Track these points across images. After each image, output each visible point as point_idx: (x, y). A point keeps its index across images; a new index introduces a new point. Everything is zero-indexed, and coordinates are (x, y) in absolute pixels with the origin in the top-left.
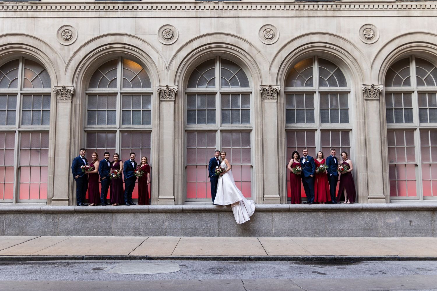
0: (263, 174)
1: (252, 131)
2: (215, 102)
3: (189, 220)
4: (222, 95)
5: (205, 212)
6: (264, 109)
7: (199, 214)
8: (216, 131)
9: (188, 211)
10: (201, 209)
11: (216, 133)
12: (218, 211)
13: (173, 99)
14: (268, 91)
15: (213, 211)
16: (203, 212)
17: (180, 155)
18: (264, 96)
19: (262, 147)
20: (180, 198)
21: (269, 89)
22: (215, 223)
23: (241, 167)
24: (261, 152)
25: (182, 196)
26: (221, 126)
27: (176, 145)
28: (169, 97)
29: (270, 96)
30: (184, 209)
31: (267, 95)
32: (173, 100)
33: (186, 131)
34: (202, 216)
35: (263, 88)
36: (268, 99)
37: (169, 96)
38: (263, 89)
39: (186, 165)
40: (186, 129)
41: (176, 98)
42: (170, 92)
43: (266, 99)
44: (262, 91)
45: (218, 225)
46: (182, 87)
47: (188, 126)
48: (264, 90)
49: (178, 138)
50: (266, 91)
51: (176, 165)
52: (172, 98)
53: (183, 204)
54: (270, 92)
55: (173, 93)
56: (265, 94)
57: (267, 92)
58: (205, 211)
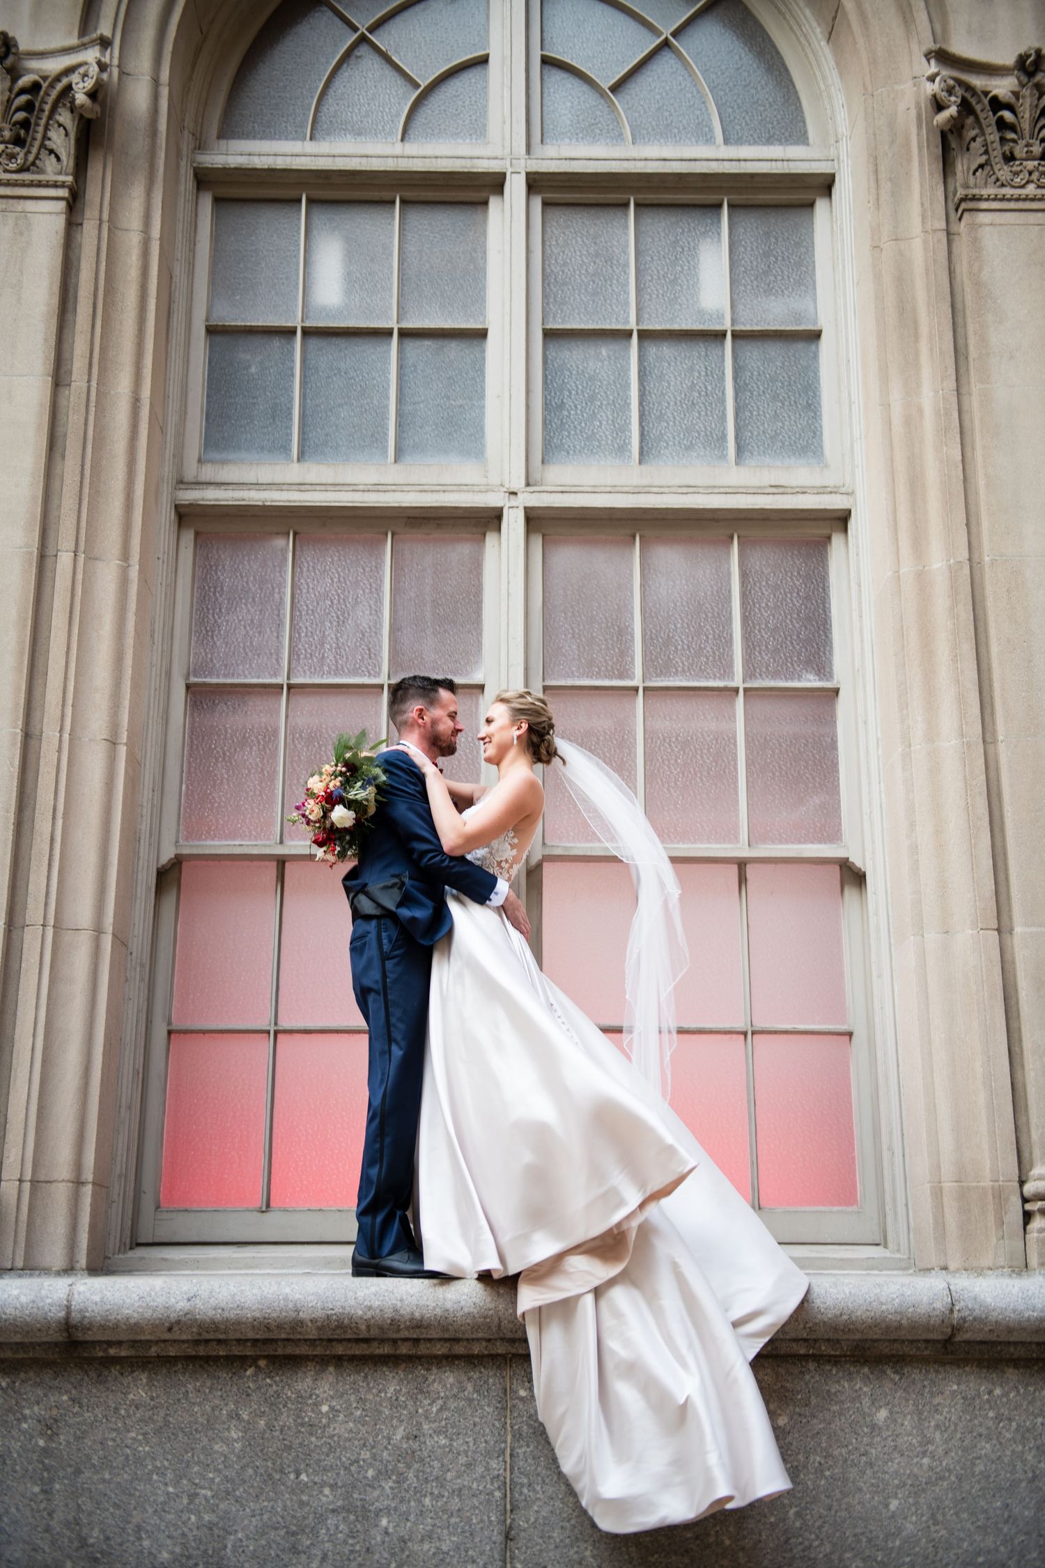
0: (1002, 928)
1: (845, 530)
2: (484, 271)
3: (139, 1461)
4: (546, 204)
5: (339, 1361)
6: (978, 284)
7: (272, 1384)
8: (490, 519)
9: (134, 1343)
10: (298, 1324)
11: (491, 539)
12: (501, 1349)
13: (57, 170)
14: (1007, 115)
15: (440, 1349)
16: (323, 1361)
17: (97, 724)
18: (962, 166)
19: (968, 649)
20: (60, 1194)
21: (1026, 92)
22: (455, 1503)
23: (742, 880)
24: (961, 700)
25: (89, 1175)
26: (536, 475)
27: (58, 620)
28: (12, 149)
29: (1031, 165)
30: (89, 1327)
31: (997, 154)
32: (55, 185)
33: (185, 515)
34: (309, 1415)
35: (960, 83)
36: (1008, 191)
37: (18, 141)
38: (959, 91)
39: (167, 855)
40: (190, 496)
41: (95, 170)
42: (29, 107)
43: (991, 191)
44: (953, 110)
45: (499, 1538)
46: (156, 82)
47: (208, 472)
48: (965, 107)
49: (87, 550)
50: (988, 118)
51: (43, 825)
52: (50, 164)
53: (100, 1266)
54: (1026, 125)
55: (65, 117)
56: (977, 146)
57: (1002, 125)
58: (340, 1350)
